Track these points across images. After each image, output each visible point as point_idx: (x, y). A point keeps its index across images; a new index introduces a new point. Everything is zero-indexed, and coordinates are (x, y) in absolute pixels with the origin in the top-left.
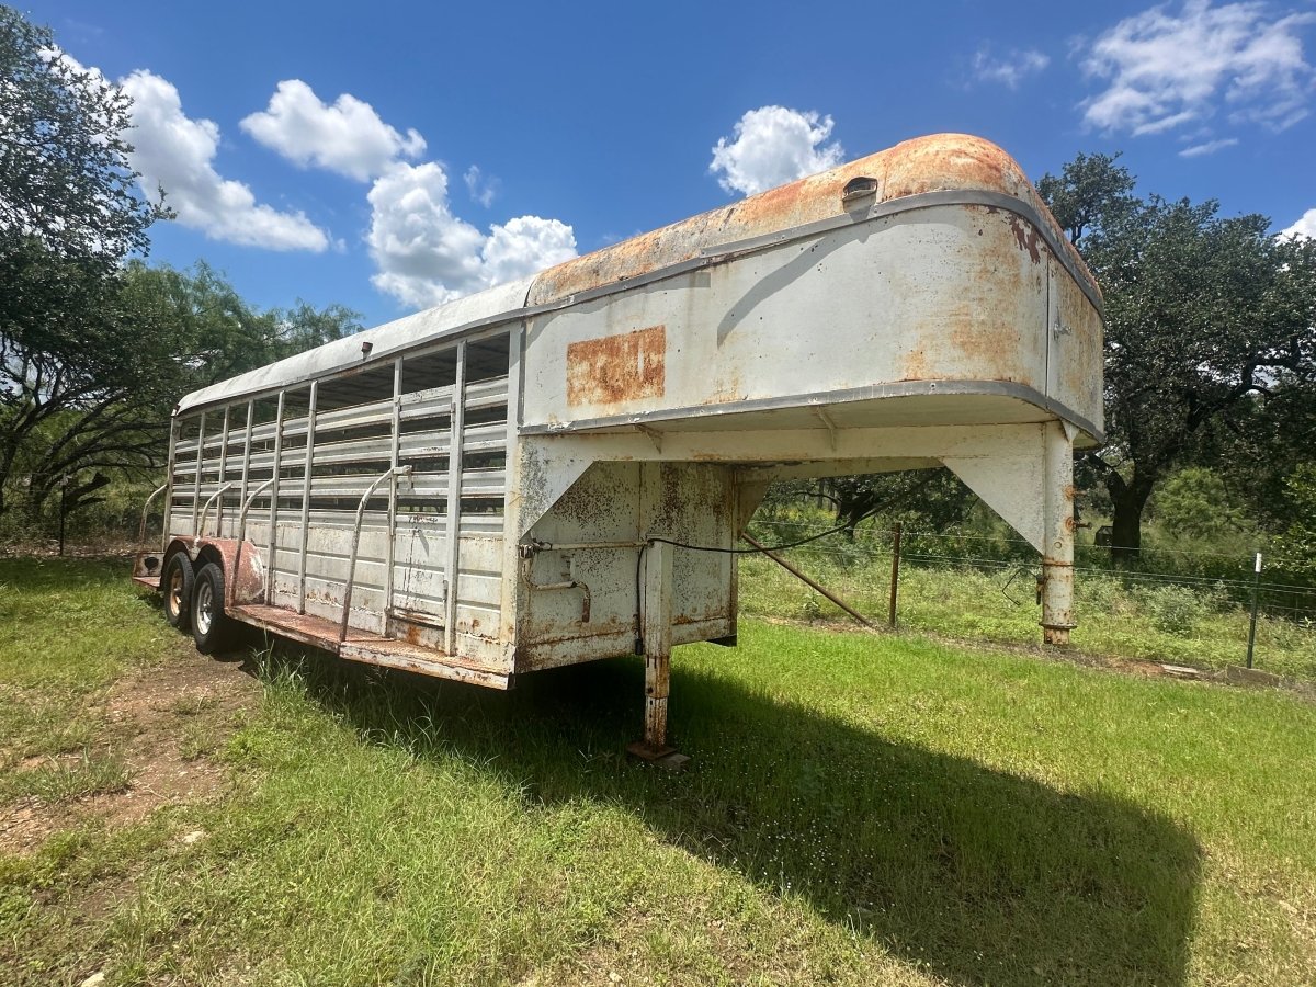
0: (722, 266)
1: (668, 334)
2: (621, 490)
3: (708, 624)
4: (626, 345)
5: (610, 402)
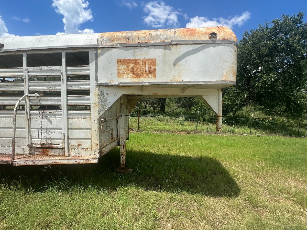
1: (157, 61)
4: (141, 62)
5: (135, 78)
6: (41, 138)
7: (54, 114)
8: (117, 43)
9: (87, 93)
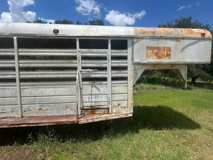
1: (172, 49)
4: (162, 49)
5: (158, 59)
6: (91, 102)
7: (101, 84)
8: (147, 35)
9: (125, 68)
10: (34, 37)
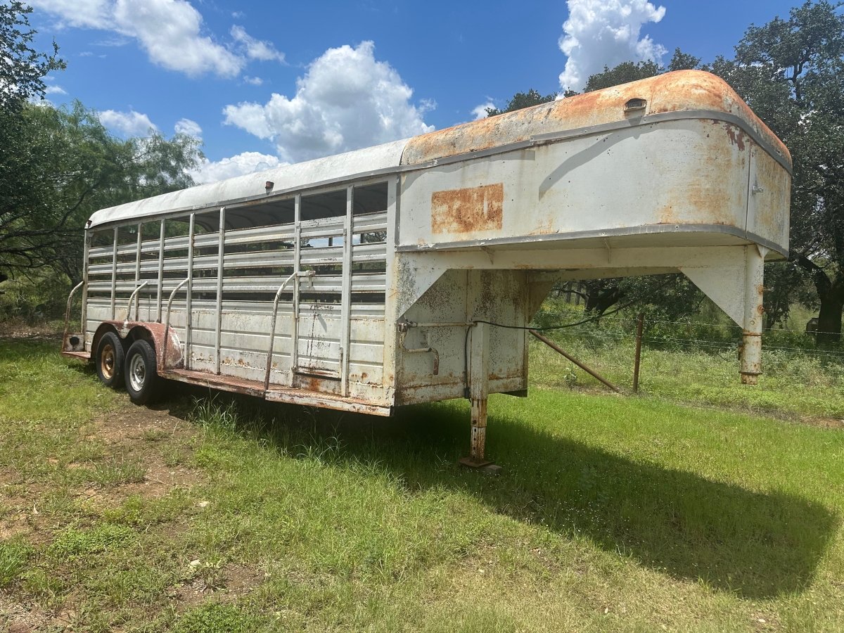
0: (544, 147)
1: (505, 189)
2: (456, 287)
3: (509, 380)
4: (475, 195)
5: (463, 231)
6: (311, 357)
7: (331, 311)
8: (432, 157)
9: (379, 267)
10: (242, 205)
